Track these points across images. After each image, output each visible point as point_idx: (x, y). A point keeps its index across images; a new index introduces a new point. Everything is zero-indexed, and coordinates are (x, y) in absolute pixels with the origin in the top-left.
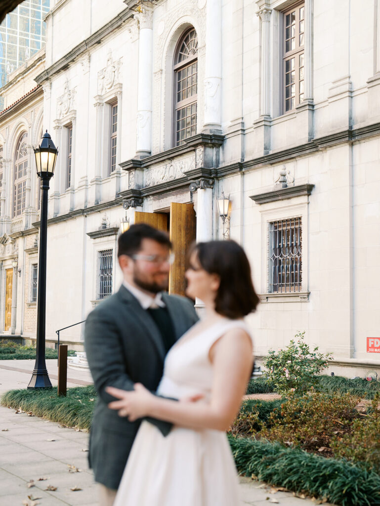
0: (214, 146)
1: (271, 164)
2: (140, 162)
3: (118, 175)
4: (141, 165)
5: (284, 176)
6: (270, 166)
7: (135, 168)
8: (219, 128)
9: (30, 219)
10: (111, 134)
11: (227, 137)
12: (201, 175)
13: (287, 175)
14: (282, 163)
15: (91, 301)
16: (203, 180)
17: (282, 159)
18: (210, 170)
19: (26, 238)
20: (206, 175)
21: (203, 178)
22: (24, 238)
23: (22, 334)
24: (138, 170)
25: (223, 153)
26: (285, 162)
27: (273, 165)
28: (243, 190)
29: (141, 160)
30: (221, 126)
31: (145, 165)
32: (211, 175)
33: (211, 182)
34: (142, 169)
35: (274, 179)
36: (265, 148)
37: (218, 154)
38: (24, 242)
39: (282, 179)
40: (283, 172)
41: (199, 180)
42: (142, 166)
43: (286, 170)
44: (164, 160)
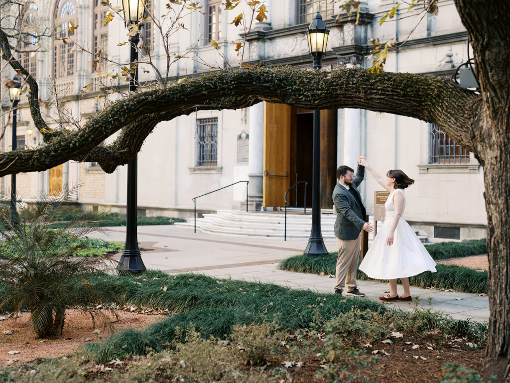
0: (362, 23)
1: (434, 45)
2: (264, 33)
3: (226, 44)
4: (264, 36)
5: (450, 56)
6: (433, 47)
7: (258, 39)
8: (366, 6)
9: (83, 82)
10: (207, 2)
11: (377, 16)
12: (354, 51)
13: (454, 55)
14: (448, 44)
15: (189, 168)
16: (355, 56)
17: (450, 41)
18: (362, 47)
19: (80, 102)
20: (358, 52)
21: (355, 54)
22: (78, 102)
23: (77, 199)
24: (261, 41)
25: (372, 31)
26: (452, 44)
27: (436, 46)
28: (397, 67)
29: (265, 32)
30: (367, 4)
31: (269, 37)
32: (361, 51)
33: (361, 57)
34: (264, 41)
35: (436, 59)
36: (428, 30)
37: (366, 32)
38: (78, 106)
39: (448, 59)
40: (450, 53)
41: (350, 55)
42: (265, 38)
43: (452, 52)
44: (296, 34)
